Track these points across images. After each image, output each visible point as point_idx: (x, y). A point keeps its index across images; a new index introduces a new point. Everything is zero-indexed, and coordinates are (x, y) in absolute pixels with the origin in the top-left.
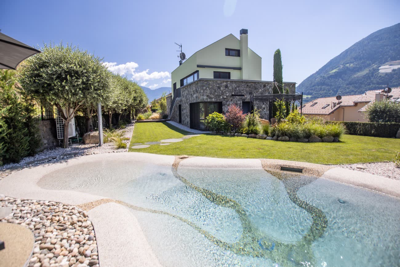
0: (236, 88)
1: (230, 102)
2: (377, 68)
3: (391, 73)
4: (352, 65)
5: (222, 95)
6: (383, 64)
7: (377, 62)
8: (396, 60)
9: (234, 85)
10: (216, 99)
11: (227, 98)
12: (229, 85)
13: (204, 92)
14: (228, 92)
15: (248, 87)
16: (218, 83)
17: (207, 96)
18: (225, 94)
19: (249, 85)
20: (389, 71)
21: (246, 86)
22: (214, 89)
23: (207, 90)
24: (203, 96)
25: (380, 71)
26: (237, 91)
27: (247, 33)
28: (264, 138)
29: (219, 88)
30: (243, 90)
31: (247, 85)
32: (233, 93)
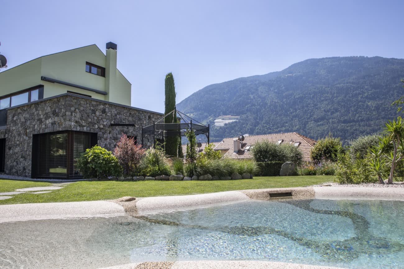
0: (116, 115)
1: (108, 134)
2: (213, 121)
3: (223, 126)
4: (192, 115)
5: (98, 123)
6: (217, 117)
7: (213, 115)
8: (227, 115)
9: (114, 111)
10: (88, 129)
11: (104, 128)
12: (107, 110)
13: (71, 115)
14: (105, 120)
15: (131, 116)
16: (92, 104)
17: (76, 122)
18: (101, 122)
19: (133, 113)
20: (222, 125)
21: (128, 114)
22: (86, 113)
23: (76, 113)
24: (70, 121)
25: (216, 124)
26: (117, 120)
27: (116, 49)
28: (181, 179)
29: (94, 112)
30: (125, 119)
31: (130, 114)
32: (112, 122)
